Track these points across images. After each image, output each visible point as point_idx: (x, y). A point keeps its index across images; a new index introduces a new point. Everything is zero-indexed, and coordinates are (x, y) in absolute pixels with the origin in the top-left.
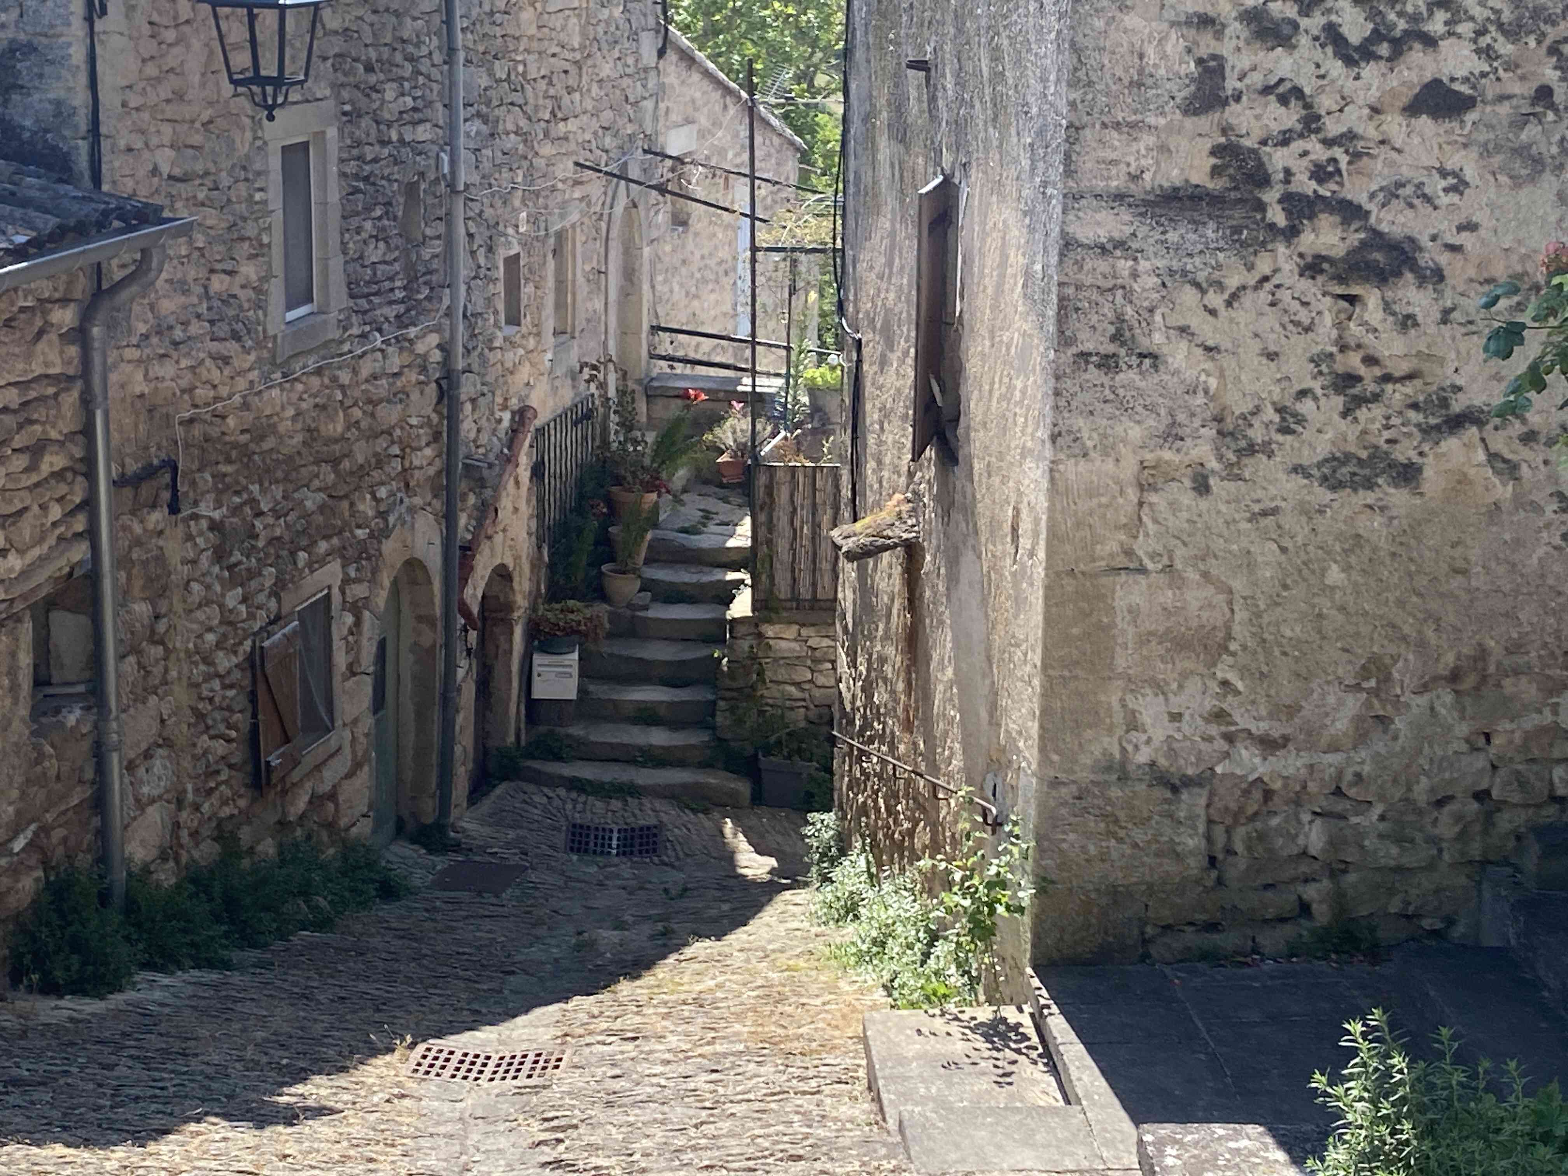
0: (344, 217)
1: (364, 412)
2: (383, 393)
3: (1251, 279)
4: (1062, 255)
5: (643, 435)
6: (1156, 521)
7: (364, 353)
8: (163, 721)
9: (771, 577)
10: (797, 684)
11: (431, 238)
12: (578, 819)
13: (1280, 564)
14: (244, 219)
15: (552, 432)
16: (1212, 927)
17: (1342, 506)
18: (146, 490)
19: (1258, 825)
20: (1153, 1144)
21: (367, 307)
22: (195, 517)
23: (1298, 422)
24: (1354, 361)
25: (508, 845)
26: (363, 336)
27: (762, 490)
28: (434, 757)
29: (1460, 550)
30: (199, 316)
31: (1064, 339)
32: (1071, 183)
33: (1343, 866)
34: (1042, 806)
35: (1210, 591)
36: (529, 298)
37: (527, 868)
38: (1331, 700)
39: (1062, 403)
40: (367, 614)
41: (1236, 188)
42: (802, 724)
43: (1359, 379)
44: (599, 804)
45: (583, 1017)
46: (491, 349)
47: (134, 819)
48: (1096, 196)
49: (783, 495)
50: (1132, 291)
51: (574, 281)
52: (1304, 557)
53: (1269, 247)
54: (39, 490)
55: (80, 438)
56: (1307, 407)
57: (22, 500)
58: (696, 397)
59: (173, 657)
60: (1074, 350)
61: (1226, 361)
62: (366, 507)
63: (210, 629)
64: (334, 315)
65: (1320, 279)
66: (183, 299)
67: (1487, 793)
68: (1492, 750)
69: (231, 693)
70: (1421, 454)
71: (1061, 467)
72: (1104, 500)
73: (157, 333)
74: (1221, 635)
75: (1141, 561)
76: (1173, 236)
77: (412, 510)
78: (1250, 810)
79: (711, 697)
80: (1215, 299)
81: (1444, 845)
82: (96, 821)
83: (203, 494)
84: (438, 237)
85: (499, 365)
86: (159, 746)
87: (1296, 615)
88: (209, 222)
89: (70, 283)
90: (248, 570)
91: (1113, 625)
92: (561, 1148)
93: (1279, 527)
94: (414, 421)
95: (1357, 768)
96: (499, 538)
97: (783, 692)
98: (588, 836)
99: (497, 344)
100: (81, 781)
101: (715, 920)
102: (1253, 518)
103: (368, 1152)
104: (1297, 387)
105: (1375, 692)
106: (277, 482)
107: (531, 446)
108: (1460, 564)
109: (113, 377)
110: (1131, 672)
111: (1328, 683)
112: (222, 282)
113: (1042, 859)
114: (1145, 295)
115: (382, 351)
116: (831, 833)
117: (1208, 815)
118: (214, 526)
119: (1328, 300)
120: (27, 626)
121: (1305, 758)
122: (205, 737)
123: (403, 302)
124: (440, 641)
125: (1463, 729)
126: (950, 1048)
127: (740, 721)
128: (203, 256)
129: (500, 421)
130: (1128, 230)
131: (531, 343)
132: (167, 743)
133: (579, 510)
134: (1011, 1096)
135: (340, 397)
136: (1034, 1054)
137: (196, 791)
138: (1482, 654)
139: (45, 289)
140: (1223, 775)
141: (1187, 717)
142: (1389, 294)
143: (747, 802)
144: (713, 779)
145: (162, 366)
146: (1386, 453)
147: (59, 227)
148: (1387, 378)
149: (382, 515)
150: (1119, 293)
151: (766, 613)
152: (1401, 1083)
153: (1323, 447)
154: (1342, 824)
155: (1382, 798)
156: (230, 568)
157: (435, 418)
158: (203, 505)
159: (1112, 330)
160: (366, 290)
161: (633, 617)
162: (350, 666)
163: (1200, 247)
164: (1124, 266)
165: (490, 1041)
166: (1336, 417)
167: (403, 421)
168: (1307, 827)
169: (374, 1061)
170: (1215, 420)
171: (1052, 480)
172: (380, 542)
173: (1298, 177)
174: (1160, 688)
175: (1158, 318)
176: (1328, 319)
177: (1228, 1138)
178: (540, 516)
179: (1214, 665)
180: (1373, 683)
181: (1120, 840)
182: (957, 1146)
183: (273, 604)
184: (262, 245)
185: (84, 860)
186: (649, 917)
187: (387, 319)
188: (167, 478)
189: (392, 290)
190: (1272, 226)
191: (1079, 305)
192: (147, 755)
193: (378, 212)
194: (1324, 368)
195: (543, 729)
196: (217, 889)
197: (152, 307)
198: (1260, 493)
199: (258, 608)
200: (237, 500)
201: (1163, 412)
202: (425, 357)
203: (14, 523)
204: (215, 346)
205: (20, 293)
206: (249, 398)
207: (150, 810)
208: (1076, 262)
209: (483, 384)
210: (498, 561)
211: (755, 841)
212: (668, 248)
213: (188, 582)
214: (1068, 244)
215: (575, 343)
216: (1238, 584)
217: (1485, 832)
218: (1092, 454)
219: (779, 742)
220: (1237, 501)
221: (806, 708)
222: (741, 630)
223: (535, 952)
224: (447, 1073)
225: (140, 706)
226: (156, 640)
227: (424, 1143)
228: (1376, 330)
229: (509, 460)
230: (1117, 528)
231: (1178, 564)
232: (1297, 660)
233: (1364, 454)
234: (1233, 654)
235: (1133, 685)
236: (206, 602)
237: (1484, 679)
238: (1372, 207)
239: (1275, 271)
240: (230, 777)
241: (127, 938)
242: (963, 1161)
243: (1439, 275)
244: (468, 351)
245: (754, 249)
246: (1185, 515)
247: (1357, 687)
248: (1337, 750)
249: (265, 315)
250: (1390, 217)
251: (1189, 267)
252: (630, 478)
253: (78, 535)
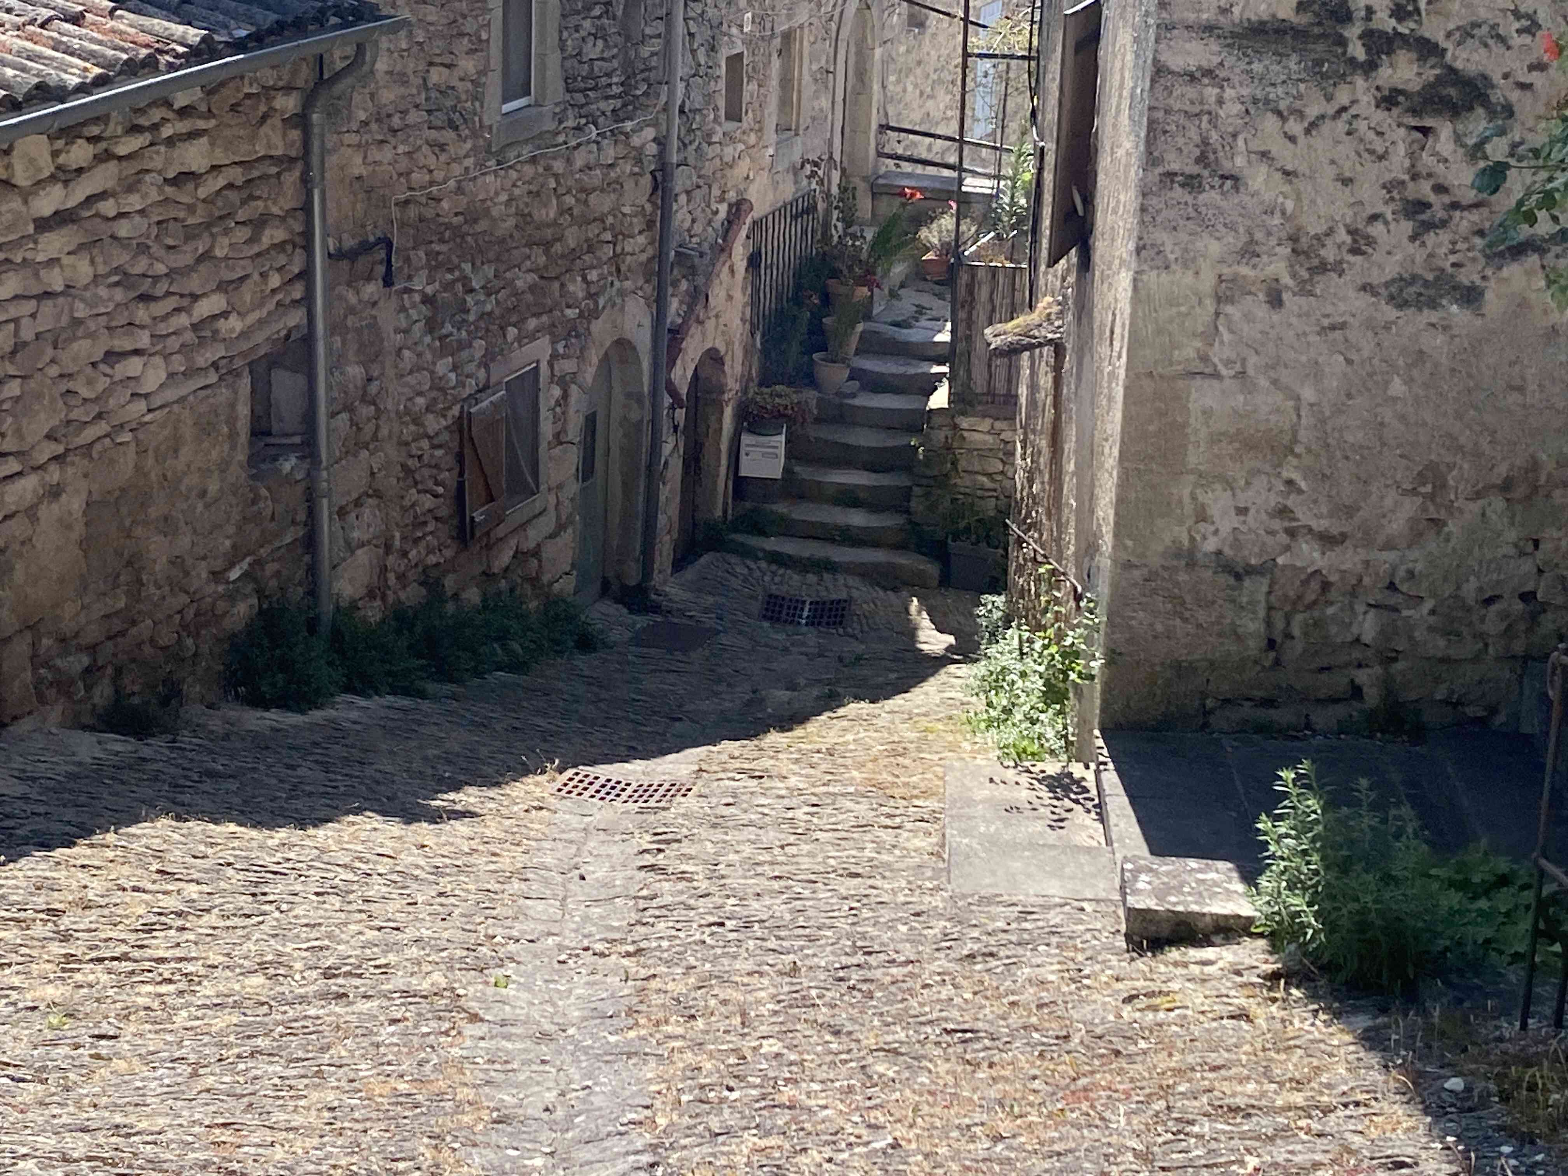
0: (564, 16)
1: (577, 200)
2: (597, 182)
3: (1331, 110)
4: (1153, 81)
5: (862, 231)
6: (1231, 331)
7: (579, 145)
8: (373, 474)
9: (969, 372)
10: (989, 475)
11: (651, 37)
12: (774, 589)
13: (1345, 375)
14: (464, 17)
15: (770, 224)
16: (1269, 703)
17: (1407, 322)
18: (363, 262)
19: (1316, 614)
20: (1130, 871)
21: (583, 101)
22: (408, 291)
23: (1368, 245)
24: (1425, 190)
25: (706, 610)
26: (578, 128)
27: (963, 289)
28: (639, 524)
29: (1517, 368)
30: (417, 106)
31: (1151, 159)
32: (1164, 15)
33: (1394, 655)
34: (1114, 586)
35: (1279, 397)
36: (752, 97)
37: (719, 632)
38: (1388, 502)
39: (1147, 218)
40: (574, 389)
41: (1319, 24)
42: (992, 513)
43: (1428, 206)
44: (796, 577)
45: (724, 757)
46: (710, 144)
47: (344, 560)
48: (1187, 27)
49: (983, 293)
50: (1217, 116)
51: (800, 80)
52: (1368, 369)
53: (1349, 79)
54: (260, 260)
55: (300, 215)
56: (1377, 230)
57: (244, 268)
58: (912, 195)
59: (384, 417)
60: (1160, 170)
61: (1300, 184)
62: (576, 288)
63: (420, 394)
64: (548, 108)
65: (1395, 111)
66: (402, 89)
67: (1533, 594)
68: (1539, 555)
69: (439, 453)
70: (1484, 278)
71: (1145, 277)
72: (1183, 309)
73: (377, 120)
74: (1288, 437)
75: (1215, 366)
76: (1257, 67)
77: (622, 293)
78: (1310, 597)
79: (909, 484)
80: (1295, 127)
81: (1490, 641)
82: (307, 558)
83: (417, 270)
84: (659, 36)
85: (718, 160)
86: (369, 496)
87: (1358, 423)
88: (430, 18)
89: (294, 73)
90: (459, 341)
91: (1185, 425)
92: (661, 856)
93: (1347, 340)
94: (627, 210)
95: (1411, 565)
96: (710, 324)
97: (975, 481)
98: (781, 606)
99: (715, 139)
100: (294, 522)
101: (880, 687)
102: (1323, 331)
103: (492, 848)
104: (1370, 211)
105: (1432, 497)
106: (489, 262)
107: (748, 237)
108: (1518, 382)
109: (332, 160)
110: (1201, 468)
111: (1387, 486)
112: (440, 74)
113: (1113, 633)
114: (1230, 120)
115: (598, 143)
116: (1000, 614)
117: (1267, 601)
118: (427, 300)
119: (1402, 131)
120: (245, 383)
121: (1362, 554)
122: (414, 491)
123: (620, 97)
124: (647, 418)
125: (1512, 535)
126: (1016, 794)
127: (932, 507)
128: (422, 50)
129: (716, 212)
130: (1216, 60)
131: (752, 139)
132: (378, 494)
133: (797, 300)
134: (1060, 838)
135: (553, 184)
136: (1090, 805)
137: (404, 538)
138: (1534, 466)
139: (269, 77)
140: (1285, 566)
141: (1252, 511)
142: (1460, 127)
143: (935, 583)
144: (904, 560)
145: (381, 150)
146: (1452, 276)
147: (277, 22)
148: (1455, 206)
149: (591, 296)
150: (1205, 118)
151: (961, 406)
152: (1316, 822)
153: (1391, 269)
154: (1395, 615)
155: (1434, 595)
156: (440, 339)
157: (648, 207)
158: (416, 280)
159: (1197, 152)
160: (582, 85)
161: (841, 405)
162: (557, 435)
163: (1284, 77)
164: (1211, 93)
165: (635, 772)
166: (1405, 241)
167: (615, 211)
168: (1360, 618)
169: (524, 780)
170: (1290, 239)
171: (1135, 289)
172: (589, 323)
173: (1379, 15)
174: (1229, 485)
175: (1240, 142)
176: (1401, 149)
177: (1200, 871)
178: (754, 301)
179: (1280, 465)
180: (1429, 488)
181: (1185, 620)
182: (993, 873)
183: (482, 374)
184: (481, 41)
185: (297, 593)
186: (819, 681)
187: (603, 113)
188: (383, 254)
189: (610, 85)
190: (1352, 61)
191: (1168, 128)
192: (358, 503)
193: (597, 11)
194: (1395, 194)
195: (748, 505)
196: (419, 629)
197: (372, 96)
198: (1329, 309)
199: (467, 376)
200: (449, 277)
201: (1241, 230)
202: (640, 150)
203: (237, 289)
204: (433, 134)
205: (246, 81)
206: (464, 183)
207: (359, 552)
208: (1166, 88)
209: (699, 177)
210: (709, 345)
211: (937, 620)
212: (902, 49)
213: (400, 349)
214: (1159, 71)
215: (799, 139)
216: (1308, 394)
217: (1529, 630)
218: (1174, 267)
219: (967, 529)
220: (1307, 315)
221: (997, 498)
222: (937, 420)
223: (705, 705)
224: (587, 794)
225: (350, 458)
226: (365, 399)
227: (547, 845)
228: (1446, 160)
229: (722, 250)
230: (1194, 335)
231: (1251, 372)
232: (1358, 464)
233: (1430, 277)
234: (1298, 456)
235: (1205, 480)
236: (416, 369)
237: (1535, 489)
238: (1449, 45)
239: (1354, 102)
240: (437, 529)
241: (330, 664)
242: (995, 885)
243: (1509, 111)
244: (685, 145)
245: (966, 55)
246: (1259, 326)
247: (1414, 492)
248: (1393, 548)
249: (482, 107)
250: (1464, 55)
251: (1272, 96)
252: (845, 272)
253: (296, 303)
